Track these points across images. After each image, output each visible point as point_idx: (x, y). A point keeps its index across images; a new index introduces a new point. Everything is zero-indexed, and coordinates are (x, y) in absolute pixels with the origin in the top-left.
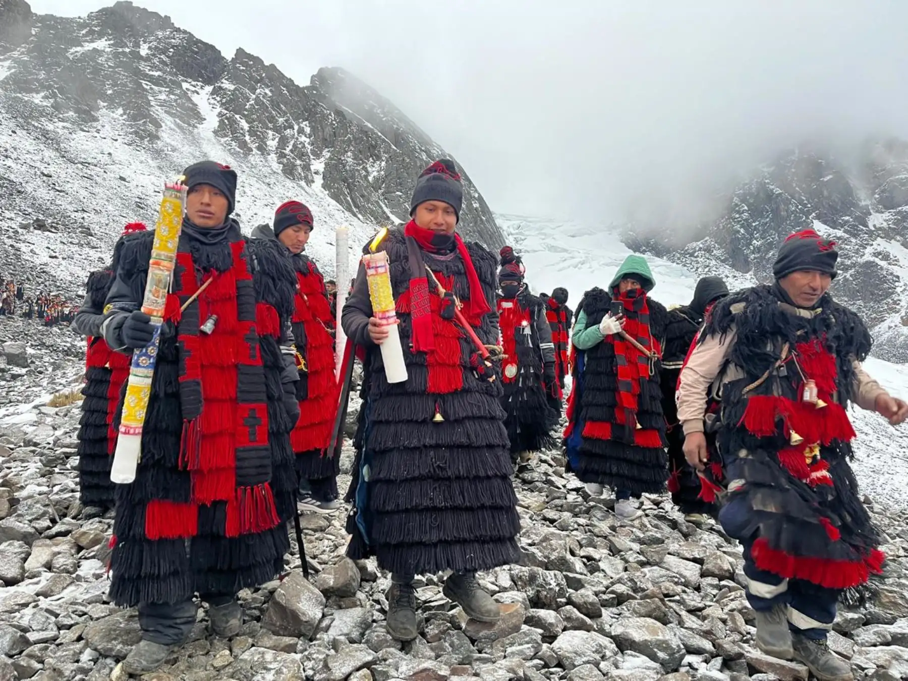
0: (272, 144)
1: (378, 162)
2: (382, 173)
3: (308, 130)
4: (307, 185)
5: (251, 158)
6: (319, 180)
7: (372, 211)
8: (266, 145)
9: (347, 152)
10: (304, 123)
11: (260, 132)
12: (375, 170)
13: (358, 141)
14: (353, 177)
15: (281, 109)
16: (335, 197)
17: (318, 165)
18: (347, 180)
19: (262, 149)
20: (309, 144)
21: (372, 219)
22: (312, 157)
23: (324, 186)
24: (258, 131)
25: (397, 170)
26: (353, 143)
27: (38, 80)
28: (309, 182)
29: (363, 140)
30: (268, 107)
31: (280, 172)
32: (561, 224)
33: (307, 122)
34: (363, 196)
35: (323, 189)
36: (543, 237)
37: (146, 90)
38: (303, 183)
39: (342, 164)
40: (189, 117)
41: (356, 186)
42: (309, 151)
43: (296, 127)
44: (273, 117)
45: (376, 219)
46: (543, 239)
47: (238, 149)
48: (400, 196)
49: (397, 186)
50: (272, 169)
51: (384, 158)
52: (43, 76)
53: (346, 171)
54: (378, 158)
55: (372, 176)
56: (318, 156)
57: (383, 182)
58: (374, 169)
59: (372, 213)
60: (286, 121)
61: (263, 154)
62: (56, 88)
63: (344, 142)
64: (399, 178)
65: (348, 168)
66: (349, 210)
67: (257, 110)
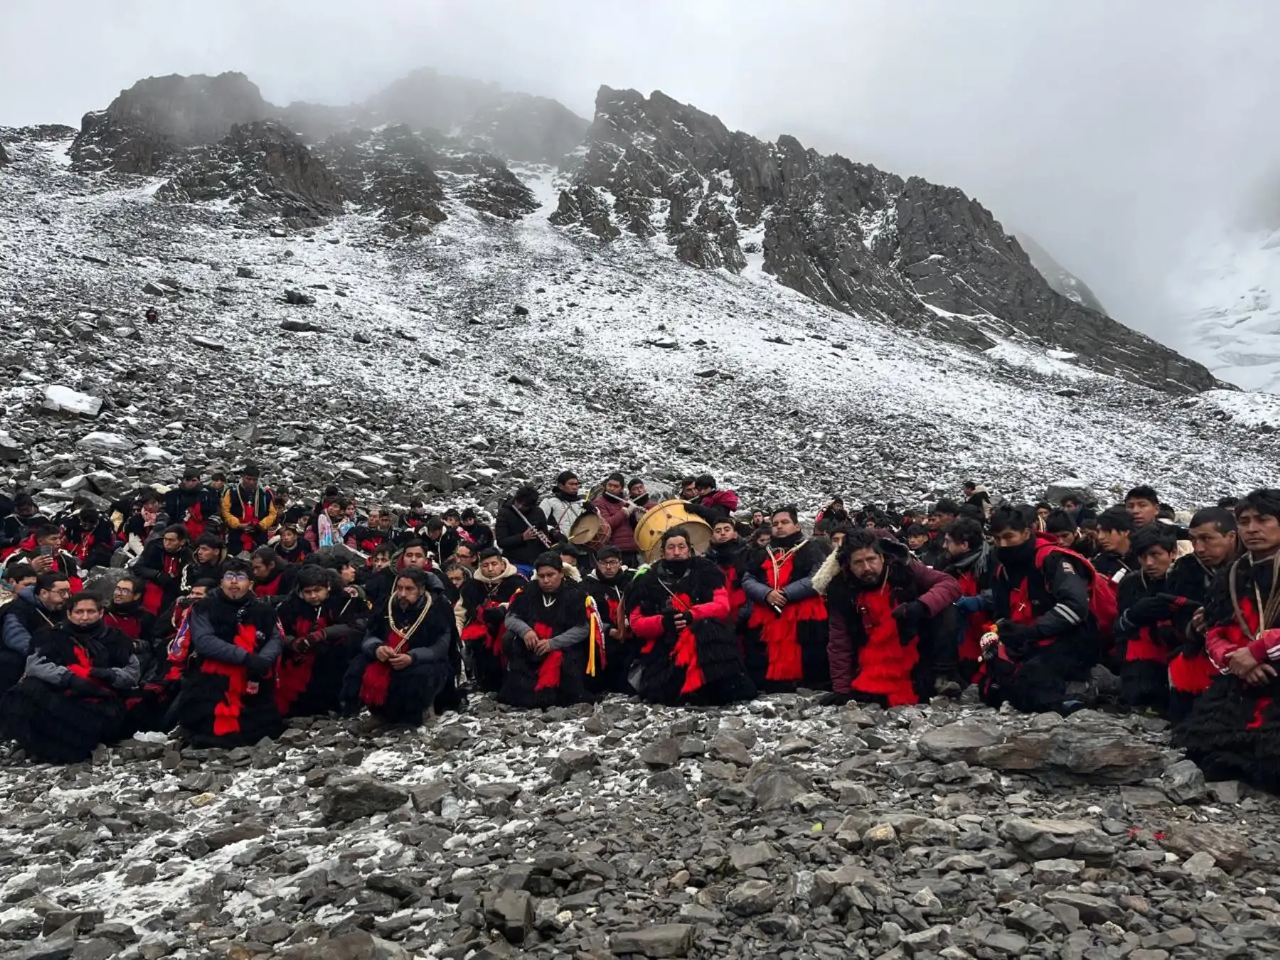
0: (659, 216)
1: (880, 212)
2: (892, 227)
3: (729, 183)
4: (732, 272)
5: (616, 245)
6: (755, 263)
7: (881, 297)
8: (648, 220)
9: (811, 203)
10: (722, 173)
11: (636, 200)
12: (873, 228)
13: (832, 181)
14: (828, 240)
15: (675, 158)
16: (794, 281)
17: (753, 236)
18: (817, 248)
19: (640, 228)
20: (732, 204)
21: (885, 316)
22: (739, 225)
23: (766, 268)
24: (631, 200)
25: (925, 212)
26: (821, 185)
27: (226, 178)
28: (736, 266)
29: (842, 175)
30: (649, 159)
31: (672, 256)
32: (1243, 316)
33: (727, 172)
34: (855, 273)
35: (765, 274)
36: (1216, 343)
37: (441, 181)
38: (722, 270)
39: (803, 220)
40: (509, 203)
41: (837, 255)
42: (733, 216)
43: (706, 183)
44: (661, 174)
45: (892, 314)
46: (1217, 347)
47: (591, 235)
48: (939, 261)
49: (929, 242)
50: (655, 255)
51: (890, 203)
52: (237, 168)
53: (813, 231)
54: (880, 204)
55: (871, 238)
56: (751, 221)
57: (897, 244)
58: (873, 225)
59: (882, 303)
60: (686, 176)
61: (640, 236)
62: (256, 184)
63: (804, 185)
64: (932, 228)
65: (816, 224)
66: (827, 301)
67: (631, 169)
